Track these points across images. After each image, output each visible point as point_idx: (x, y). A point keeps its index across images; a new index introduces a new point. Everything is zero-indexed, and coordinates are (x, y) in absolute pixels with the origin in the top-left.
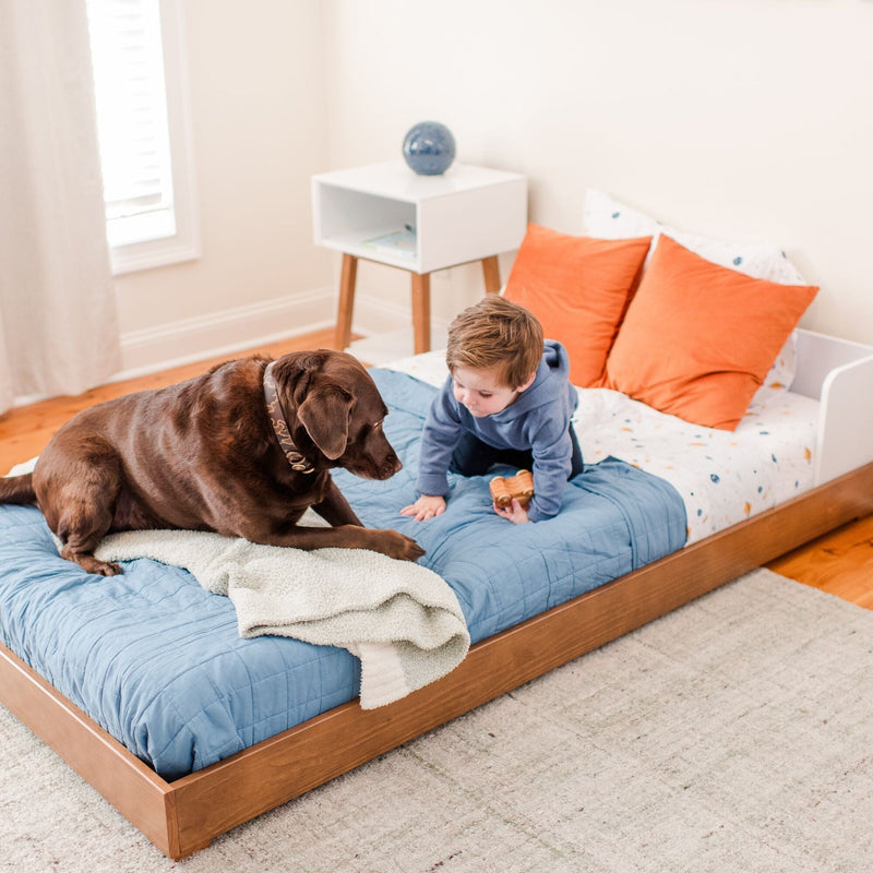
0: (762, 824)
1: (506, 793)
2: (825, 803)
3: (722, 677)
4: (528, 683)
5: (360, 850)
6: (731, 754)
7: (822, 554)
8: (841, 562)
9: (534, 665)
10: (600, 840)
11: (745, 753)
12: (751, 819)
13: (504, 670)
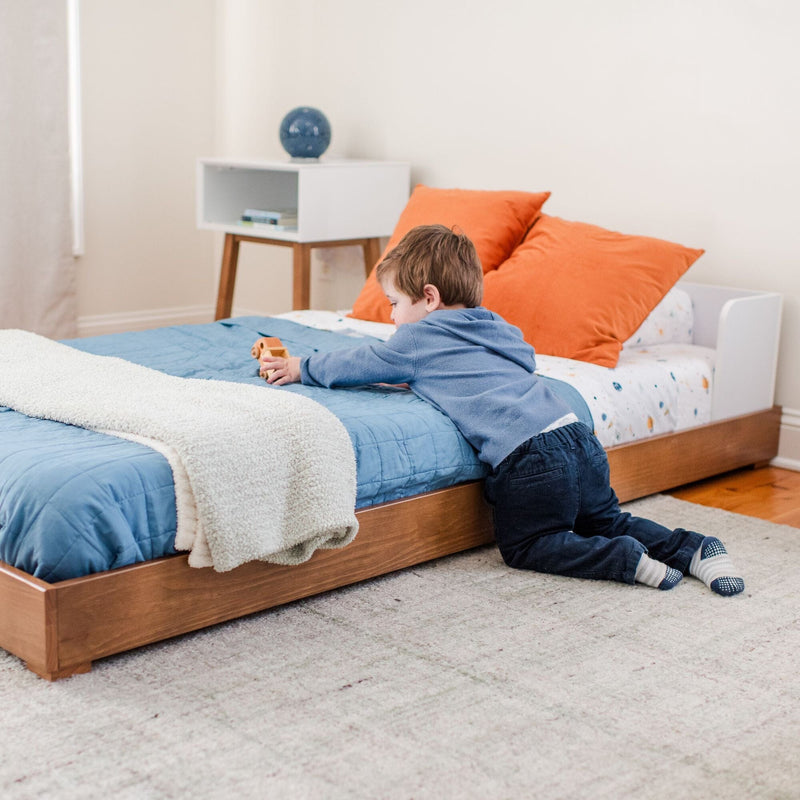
0: (697, 662)
2: (760, 649)
5: (259, 675)
6: (655, 615)
7: (726, 491)
8: (745, 497)
10: (523, 671)
11: (669, 615)
12: (684, 659)
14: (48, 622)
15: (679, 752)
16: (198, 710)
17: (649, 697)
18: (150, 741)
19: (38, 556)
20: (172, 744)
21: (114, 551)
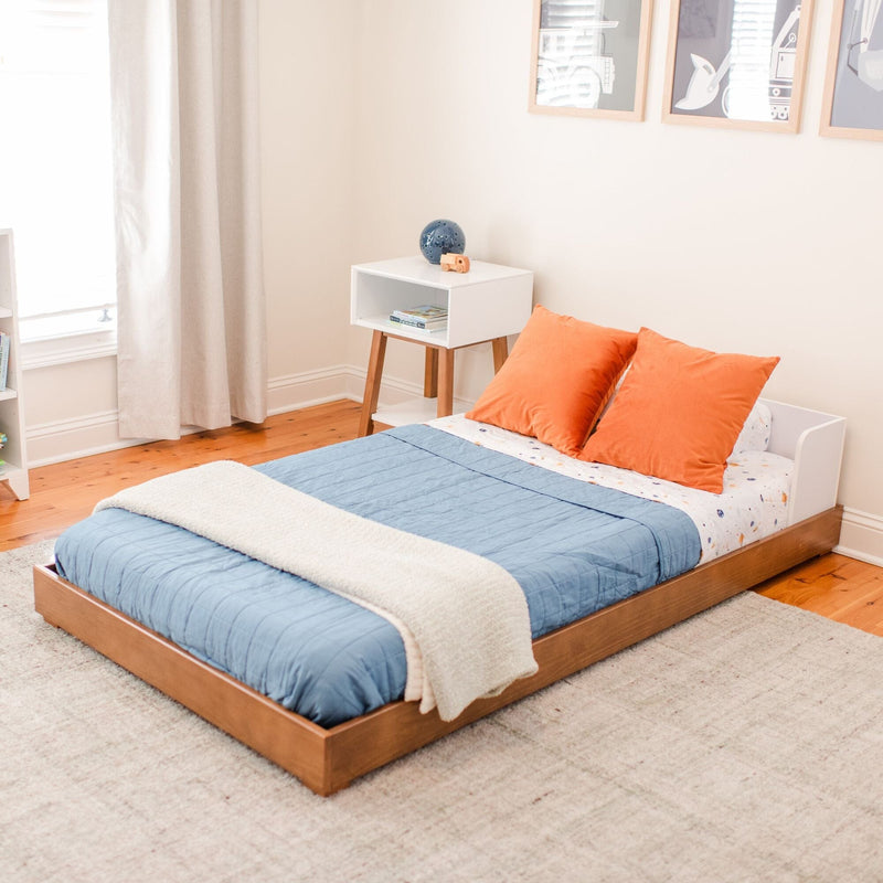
0: (786, 772)
1: (580, 751)
2: (831, 758)
3: (733, 670)
4: (579, 672)
5: (472, 790)
6: (752, 724)
7: (796, 582)
8: (813, 588)
9: (585, 656)
10: (661, 783)
11: (762, 724)
12: (776, 769)
13: (564, 658)
14: (326, 759)
15: (780, 859)
16: (437, 824)
17: (755, 808)
18: (409, 853)
19: (318, 710)
20: (426, 856)
21: (366, 705)
